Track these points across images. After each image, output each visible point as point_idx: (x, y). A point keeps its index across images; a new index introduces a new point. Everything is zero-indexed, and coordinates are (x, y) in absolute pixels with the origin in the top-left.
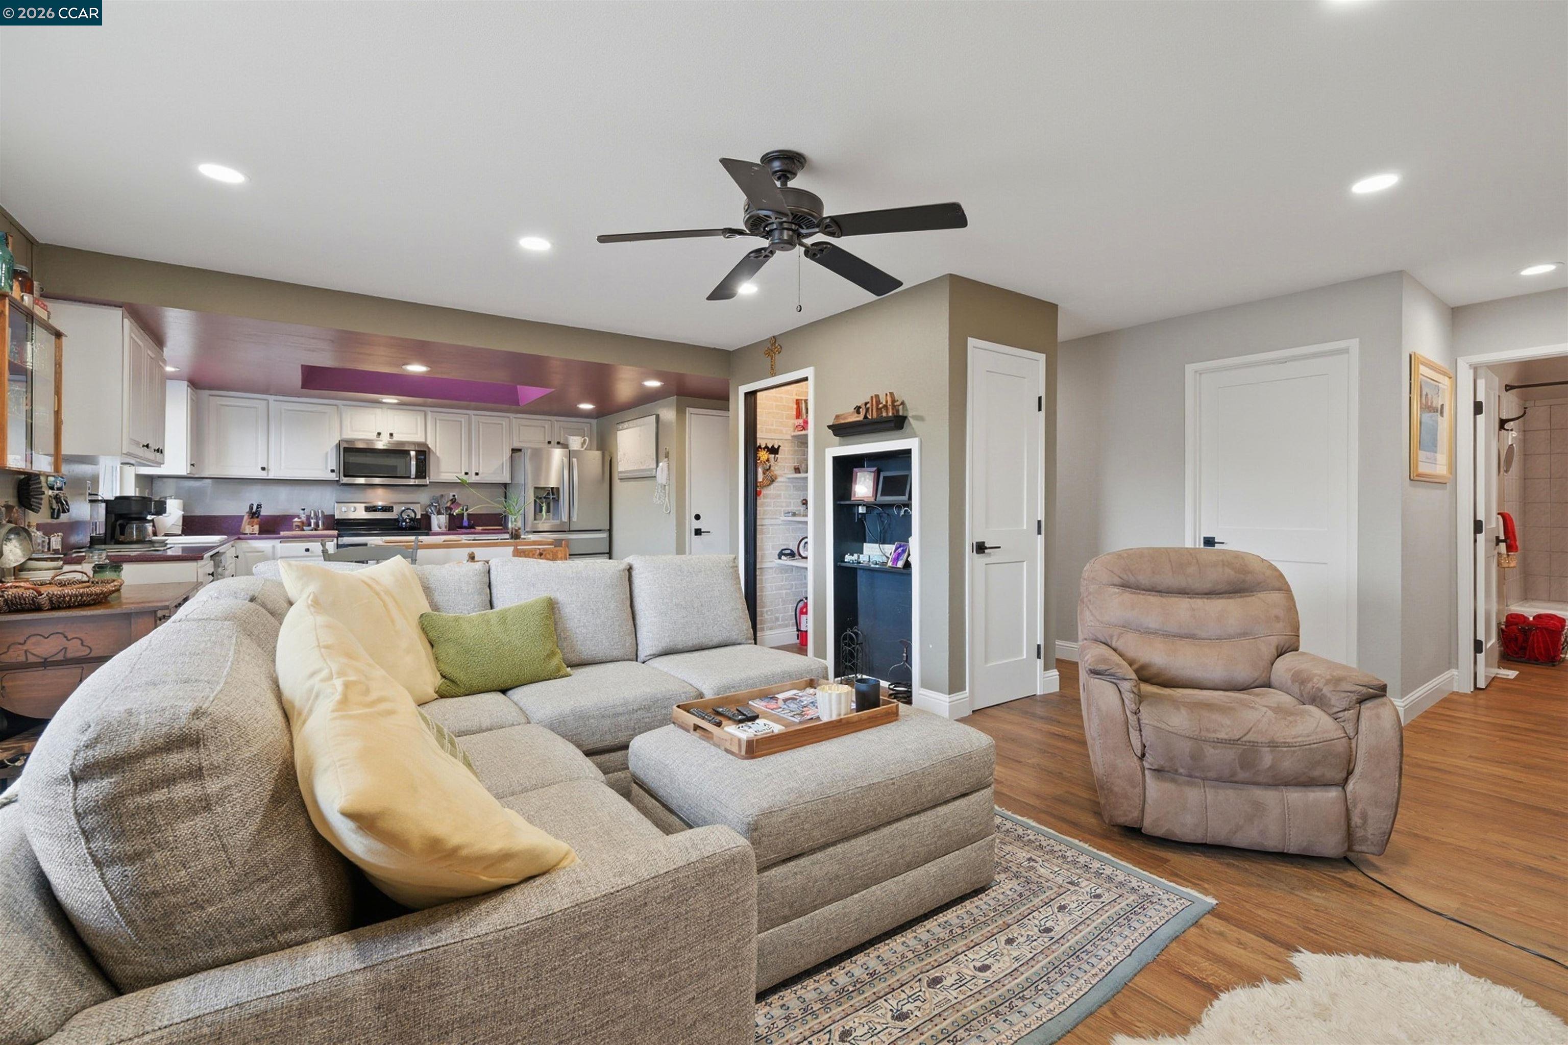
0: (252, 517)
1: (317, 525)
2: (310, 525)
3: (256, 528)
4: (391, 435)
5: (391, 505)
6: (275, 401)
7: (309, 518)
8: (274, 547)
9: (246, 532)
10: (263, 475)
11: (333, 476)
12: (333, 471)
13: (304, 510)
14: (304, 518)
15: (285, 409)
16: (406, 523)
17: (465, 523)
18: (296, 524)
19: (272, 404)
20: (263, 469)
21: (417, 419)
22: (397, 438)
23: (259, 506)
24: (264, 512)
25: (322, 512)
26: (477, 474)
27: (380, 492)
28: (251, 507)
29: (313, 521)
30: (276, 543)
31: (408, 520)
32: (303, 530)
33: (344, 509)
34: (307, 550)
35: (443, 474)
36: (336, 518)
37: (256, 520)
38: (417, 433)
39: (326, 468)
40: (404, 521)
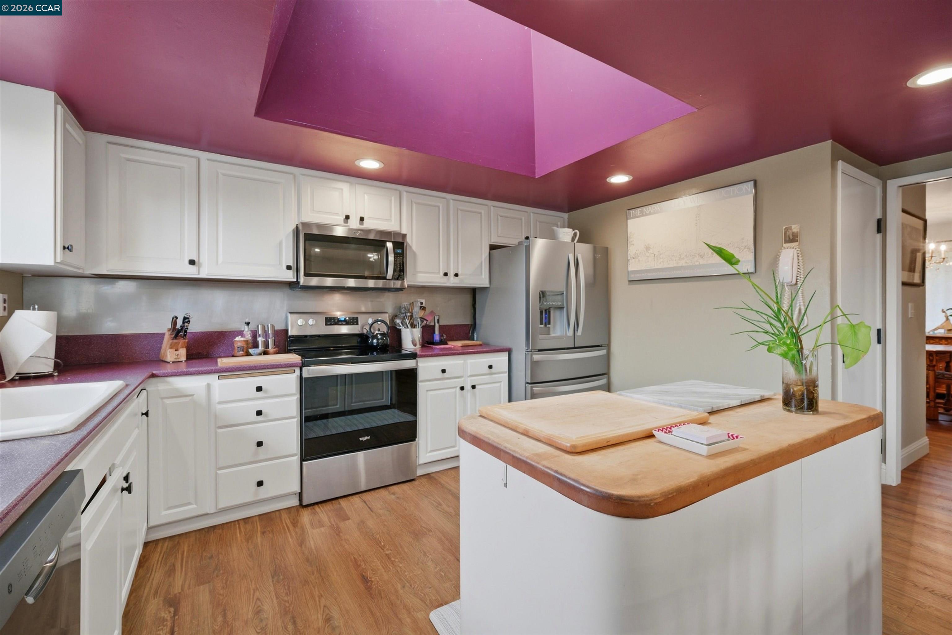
0: (176, 337)
1: (266, 345)
2: (256, 346)
3: (183, 352)
4: (362, 219)
5: (355, 316)
6: (209, 160)
7: (255, 335)
8: (209, 386)
9: (168, 360)
10: (191, 272)
11: (290, 276)
12: (289, 268)
13: (248, 324)
14: (248, 336)
15: (224, 175)
16: (378, 339)
17: (437, 337)
18: (239, 344)
19: (205, 164)
20: (192, 262)
21: (391, 201)
22: (367, 225)
23: (186, 320)
24: (194, 327)
25: (273, 326)
26: (456, 275)
27: (337, 298)
28: (174, 323)
29: (260, 340)
30: (212, 379)
31: (379, 337)
32: (248, 354)
33: (300, 322)
34: (259, 389)
35: (420, 275)
36: (290, 333)
37: (181, 341)
38: (390, 220)
39: (280, 264)
40: (375, 337)
